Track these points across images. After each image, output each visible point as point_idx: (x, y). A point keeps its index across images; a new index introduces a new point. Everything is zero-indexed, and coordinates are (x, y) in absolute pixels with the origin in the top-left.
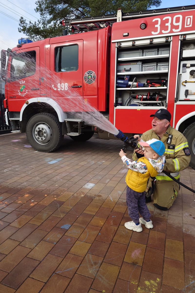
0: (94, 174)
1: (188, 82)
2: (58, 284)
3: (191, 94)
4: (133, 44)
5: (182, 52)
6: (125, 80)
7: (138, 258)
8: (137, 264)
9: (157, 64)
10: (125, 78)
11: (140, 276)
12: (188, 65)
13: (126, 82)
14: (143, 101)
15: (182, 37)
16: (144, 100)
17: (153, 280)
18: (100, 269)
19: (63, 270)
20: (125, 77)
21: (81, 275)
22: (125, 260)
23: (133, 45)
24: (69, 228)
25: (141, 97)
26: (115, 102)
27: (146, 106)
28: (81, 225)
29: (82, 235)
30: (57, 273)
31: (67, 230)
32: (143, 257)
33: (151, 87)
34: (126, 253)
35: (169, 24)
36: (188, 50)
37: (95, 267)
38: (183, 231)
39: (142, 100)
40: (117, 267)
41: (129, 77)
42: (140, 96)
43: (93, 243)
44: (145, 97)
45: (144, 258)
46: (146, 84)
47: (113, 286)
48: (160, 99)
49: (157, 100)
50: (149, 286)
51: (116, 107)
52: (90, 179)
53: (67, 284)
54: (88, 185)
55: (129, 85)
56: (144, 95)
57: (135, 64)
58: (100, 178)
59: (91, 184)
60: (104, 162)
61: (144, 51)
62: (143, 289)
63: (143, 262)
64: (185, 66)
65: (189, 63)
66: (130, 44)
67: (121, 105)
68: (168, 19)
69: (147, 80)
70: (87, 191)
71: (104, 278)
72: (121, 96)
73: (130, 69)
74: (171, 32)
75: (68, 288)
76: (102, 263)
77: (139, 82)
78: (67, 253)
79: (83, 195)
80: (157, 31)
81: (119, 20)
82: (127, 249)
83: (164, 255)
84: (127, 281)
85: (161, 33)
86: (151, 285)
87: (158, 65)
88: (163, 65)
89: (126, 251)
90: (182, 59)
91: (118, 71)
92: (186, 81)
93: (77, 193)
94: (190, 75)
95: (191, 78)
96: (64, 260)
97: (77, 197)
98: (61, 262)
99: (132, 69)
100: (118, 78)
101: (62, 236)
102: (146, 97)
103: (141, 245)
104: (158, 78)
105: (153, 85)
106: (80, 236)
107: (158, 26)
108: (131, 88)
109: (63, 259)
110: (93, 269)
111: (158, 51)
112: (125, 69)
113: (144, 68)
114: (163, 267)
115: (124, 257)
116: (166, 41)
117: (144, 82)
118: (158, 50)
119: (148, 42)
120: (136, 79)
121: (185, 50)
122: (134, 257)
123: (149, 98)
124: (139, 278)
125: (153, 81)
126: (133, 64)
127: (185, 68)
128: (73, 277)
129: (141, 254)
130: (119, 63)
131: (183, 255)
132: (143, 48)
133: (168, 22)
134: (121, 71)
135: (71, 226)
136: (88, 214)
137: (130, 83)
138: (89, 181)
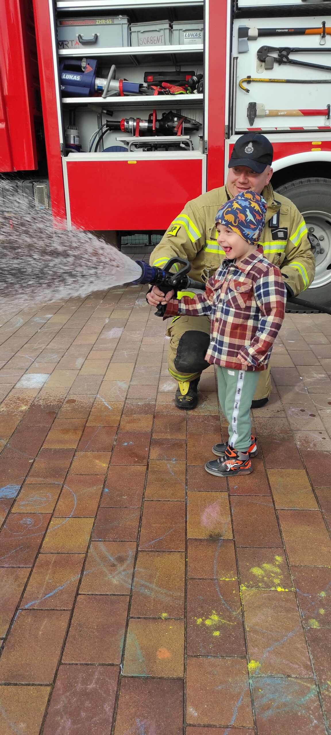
0: (36, 349)
1: (254, 81)
2: (40, 633)
3: (264, 114)
6: (83, 72)
7: (219, 523)
8: (222, 538)
9: (171, 26)
10: (84, 68)
11: (237, 561)
12: (253, 32)
13: (88, 80)
14: (140, 136)
16: (143, 133)
17: (267, 563)
18: (136, 569)
19: (40, 596)
20: (84, 64)
21: (93, 595)
22: (189, 536)
24: (18, 494)
25: (133, 126)
26: (61, 141)
27: (148, 150)
28: (49, 480)
29: (59, 502)
30: (26, 607)
31: (15, 500)
32: (230, 519)
33: (160, 93)
34: (186, 518)
37: (122, 569)
38: (298, 447)
39: (137, 132)
40: (178, 555)
41: (94, 62)
42: (131, 123)
43: (96, 515)
44: (144, 125)
45: (232, 521)
46: (145, 85)
47: (183, 599)
48: (187, 131)
49: (179, 133)
50: (263, 577)
51: (66, 155)
52: (28, 364)
53: (64, 625)
54: (29, 380)
55: (96, 87)
56: (142, 121)
57: (108, 21)
58: (55, 357)
59: (35, 375)
60: (50, 316)
62: (252, 587)
63: (233, 531)
64: (243, 33)
65: (254, 25)
67: (79, 148)
69: (147, 74)
70: (34, 396)
71: (154, 586)
72: (74, 124)
73: (96, 37)
75: (70, 633)
76: (137, 553)
77: (125, 80)
78: (38, 554)
79: (26, 405)
82: (186, 510)
83: (274, 505)
84: (211, 579)
86: (268, 574)
87: (175, 27)
88: (186, 30)
89: (186, 516)
90: (238, 12)
91: (61, 44)
92: (249, 77)
93: (6, 405)
94: (259, 62)
95: (261, 70)
96: (34, 570)
97: (10, 415)
98: (29, 579)
99: (100, 40)
100: (62, 66)
101: (6, 518)
102: (147, 124)
103: (214, 494)
104: (173, 70)
105: (164, 88)
106: (55, 507)
108: (105, 98)
109: (32, 571)
110: (120, 572)
112: (80, 37)
113: (134, 35)
114: (280, 531)
115: (186, 530)
117: (139, 78)
120: (115, 71)
122: (210, 524)
123: (156, 128)
124: (235, 565)
125: (161, 78)
126: (103, 21)
127: (244, 40)
128: (74, 604)
129: (222, 515)
130: (62, 17)
131: (313, 495)
134: (70, 45)
135: (21, 488)
136: (56, 452)
137: (100, 82)
138: (27, 370)
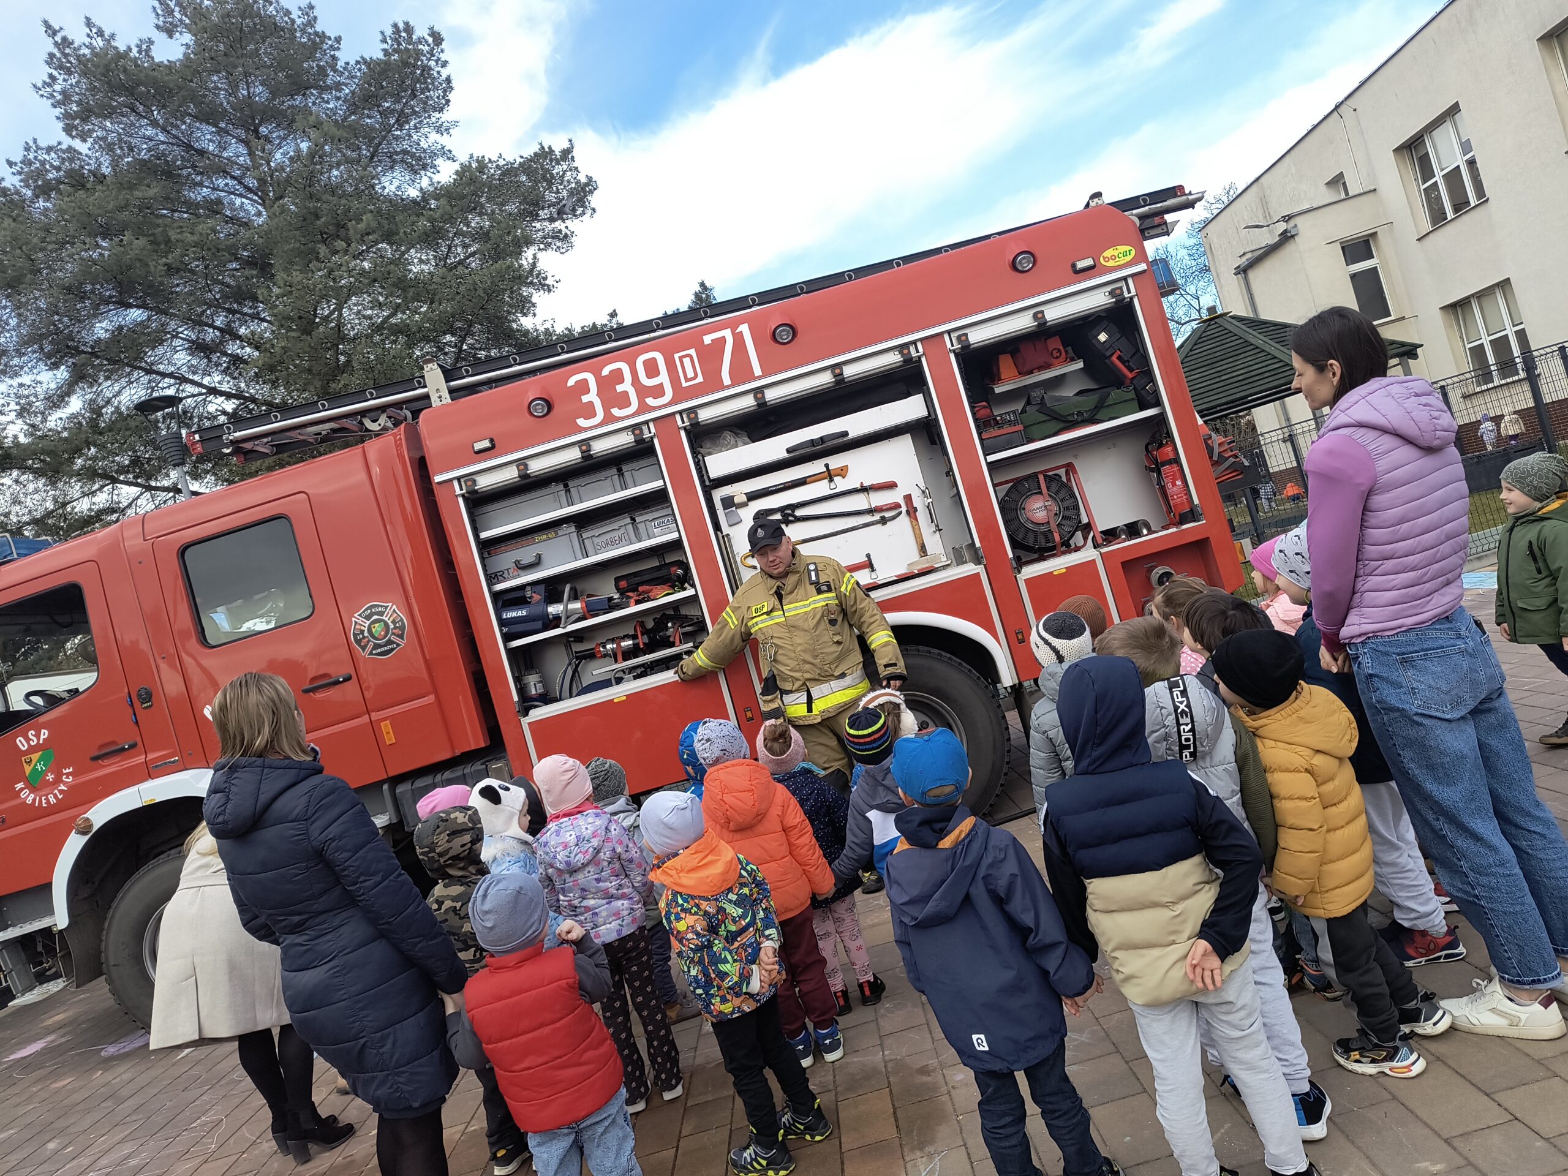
4: (522, 473)
5: (701, 463)
6: (529, 603)
9: (633, 520)
10: (529, 598)
12: (740, 498)
13: (536, 610)
14: (625, 660)
15: (685, 416)
16: (628, 654)
20: (528, 594)
23: (524, 476)
25: (612, 650)
26: (516, 698)
27: (642, 676)
33: (638, 602)
35: (626, 386)
36: (721, 451)
39: (619, 657)
41: (542, 588)
42: (609, 647)
44: (627, 643)
46: (616, 596)
48: (687, 637)
49: (678, 642)
51: (526, 714)
55: (550, 617)
56: (624, 640)
57: (550, 536)
61: (571, 484)
64: (728, 502)
65: (739, 490)
66: (510, 475)
67: (546, 699)
68: (620, 371)
69: (617, 580)
72: (532, 668)
73: (539, 557)
74: (643, 408)
77: (589, 596)
80: (593, 415)
81: (440, 397)
85: (609, 419)
87: (638, 519)
88: (653, 519)
90: (711, 485)
99: (545, 558)
100: (500, 604)
102: (631, 642)
104: (654, 563)
105: (642, 592)
107: (592, 397)
108: (564, 627)
111: (620, 473)
112: (517, 563)
113: (588, 543)
116: (636, 441)
117: (607, 589)
118: (620, 470)
119: (573, 455)
120: (571, 589)
121: (710, 454)
123: (643, 643)
125: (638, 579)
126: (544, 537)
127: (732, 510)
130: (487, 547)
132: (563, 477)
133: (622, 381)
134: (506, 575)
137: (554, 609)
